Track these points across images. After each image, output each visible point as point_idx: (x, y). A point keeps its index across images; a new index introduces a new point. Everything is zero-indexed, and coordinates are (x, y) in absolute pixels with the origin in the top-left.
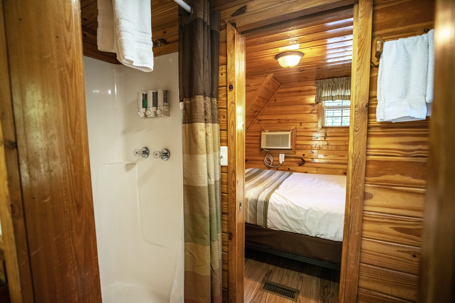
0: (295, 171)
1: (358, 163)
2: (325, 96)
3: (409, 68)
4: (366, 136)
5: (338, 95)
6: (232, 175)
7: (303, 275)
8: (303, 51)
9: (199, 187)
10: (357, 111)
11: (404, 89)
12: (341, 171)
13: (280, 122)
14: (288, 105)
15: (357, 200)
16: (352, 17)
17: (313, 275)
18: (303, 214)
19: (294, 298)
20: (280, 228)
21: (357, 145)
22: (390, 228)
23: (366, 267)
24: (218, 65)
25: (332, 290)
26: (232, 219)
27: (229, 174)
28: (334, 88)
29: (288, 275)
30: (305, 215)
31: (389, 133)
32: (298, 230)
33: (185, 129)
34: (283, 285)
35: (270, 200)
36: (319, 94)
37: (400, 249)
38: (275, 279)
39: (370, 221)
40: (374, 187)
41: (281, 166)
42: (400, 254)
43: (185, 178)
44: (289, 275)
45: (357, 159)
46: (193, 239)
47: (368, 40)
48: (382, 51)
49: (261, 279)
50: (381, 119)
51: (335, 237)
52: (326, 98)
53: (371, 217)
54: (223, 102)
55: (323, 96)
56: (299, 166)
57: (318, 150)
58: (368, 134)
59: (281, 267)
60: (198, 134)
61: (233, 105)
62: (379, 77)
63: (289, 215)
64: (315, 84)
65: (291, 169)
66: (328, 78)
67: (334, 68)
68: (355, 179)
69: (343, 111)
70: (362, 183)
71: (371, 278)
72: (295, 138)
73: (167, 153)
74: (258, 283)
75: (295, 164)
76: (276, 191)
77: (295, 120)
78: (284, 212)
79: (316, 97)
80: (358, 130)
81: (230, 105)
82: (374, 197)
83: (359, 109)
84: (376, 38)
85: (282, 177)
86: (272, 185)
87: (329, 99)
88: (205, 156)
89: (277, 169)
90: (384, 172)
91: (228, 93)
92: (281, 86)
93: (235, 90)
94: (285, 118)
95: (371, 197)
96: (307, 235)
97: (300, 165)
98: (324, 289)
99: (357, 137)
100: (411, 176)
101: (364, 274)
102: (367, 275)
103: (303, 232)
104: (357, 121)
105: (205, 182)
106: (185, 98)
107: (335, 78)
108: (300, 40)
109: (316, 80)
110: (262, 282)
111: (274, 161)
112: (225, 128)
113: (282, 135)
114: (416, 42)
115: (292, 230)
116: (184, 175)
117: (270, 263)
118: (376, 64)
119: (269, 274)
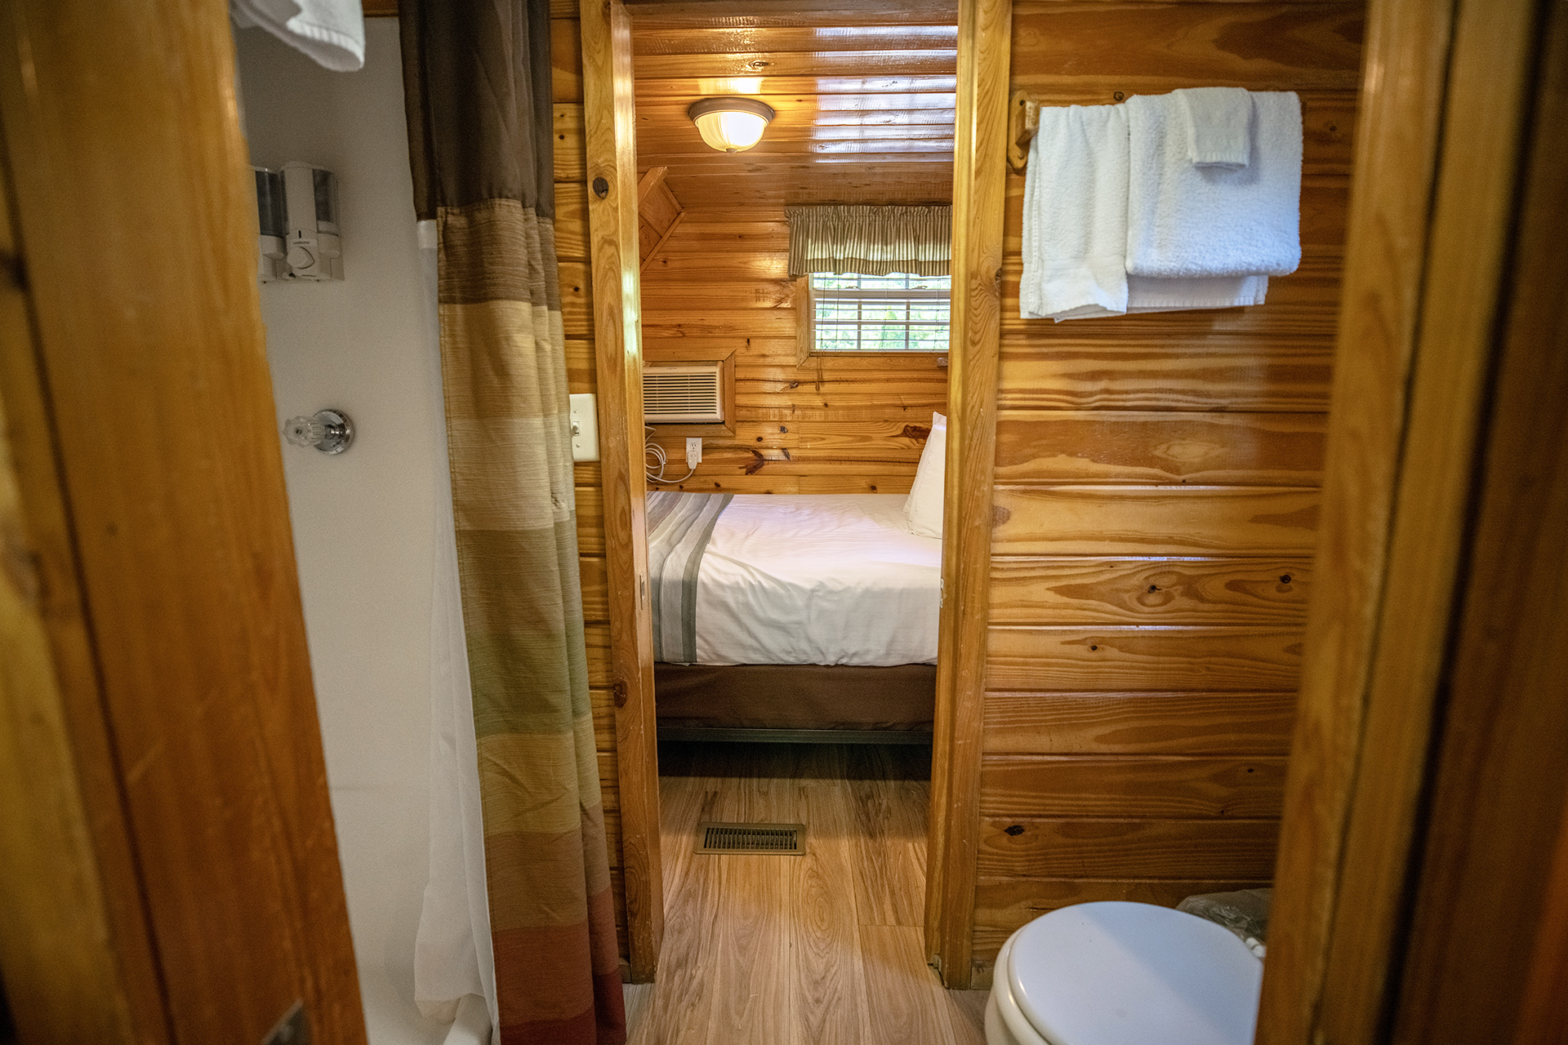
0: (736, 490)
1: (978, 429)
2: (816, 257)
3: (1092, 185)
4: (997, 356)
5: (850, 256)
6: (616, 487)
7: (804, 782)
8: (776, 103)
9: (525, 534)
10: (977, 288)
11: (1083, 236)
12: (864, 483)
13: (684, 335)
14: (706, 280)
15: (978, 528)
16: (953, 22)
17: (832, 777)
18: (800, 603)
19: (795, 848)
20: (736, 657)
21: (977, 379)
22: (1048, 589)
23: (999, 698)
24: (551, 102)
25: (885, 801)
26: (624, 634)
27: (604, 487)
28: (839, 236)
29: (764, 793)
30: (808, 607)
31: (1045, 350)
32: (789, 653)
33: (452, 324)
34: (758, 824)
35: (701, 576)
36: (798, 251)
37: (1068, 638)
38: (731, 813)
39: (1004, 580)
40: (1012, 491)
41: (693, 479)
42: (1067, 649)
43: (459, 507)
44: (767, 793)
45: (977, 418)
46: (507, 722)
47: (1001, 97)
48: (1037, 131)
49: (692, 822)
50: (1030, 313)
51: (888, 654)
52: (818, 262)
53: (1009, 569)
54: (569, 236)
55: (809, 258)
56: (747, 474)
57: (800, 422)
58: (1000, 353)
59: (740, 777)
60: (511, 344)
61: (609, 250)
62: (1026, 199)
63: (760, 613)
64: (786, 219)
65: (723, 485)
66: (823, 203)
67: (842, 173)
68: (972, 475)
69: (863, 307)
70: (988, 484)
71: (1010, 722)
72: (732, 385)
73: (342, 427)
74: (685, 838)
75: (734, 468)
76: (709, 547)
77: (732, 328)
78: (747, 605)
79: (790, 258)
80: (980, 340)
81: (600, 249)
82: (1014, 517)
83: (980, 284)
84: (1019, 93)
85: (705, 509)
86: (687, 534)
87: (828, 269)
88: (538, 422)
89: (681, 487)
90: (1034, 451)
91: (591, 207)
92: (683, 214)
93: (617, 198)
94: (699, 323)
95: (1006, 517)
96: (814, 665)
97: (751, 470)
98: (865, 804)
99: (977, 357)
100: (1087, 457)
101: (994, 718)
102: (1001, 717)
103: (803, 659)
104: (976, 316)
105: (546, 513)
106: (446, 205)
107: (841, 205)
108: (776, 64)
109: (787, 205)
110: (697, 833)
111: (669, 462)
112: (583, 330)
113: (694, 377)
114: (1106, 122)
115: (770, 658)
116: (454, 494)
117: (703, 773)
118: (1019, 164)
119: (710, 803)
